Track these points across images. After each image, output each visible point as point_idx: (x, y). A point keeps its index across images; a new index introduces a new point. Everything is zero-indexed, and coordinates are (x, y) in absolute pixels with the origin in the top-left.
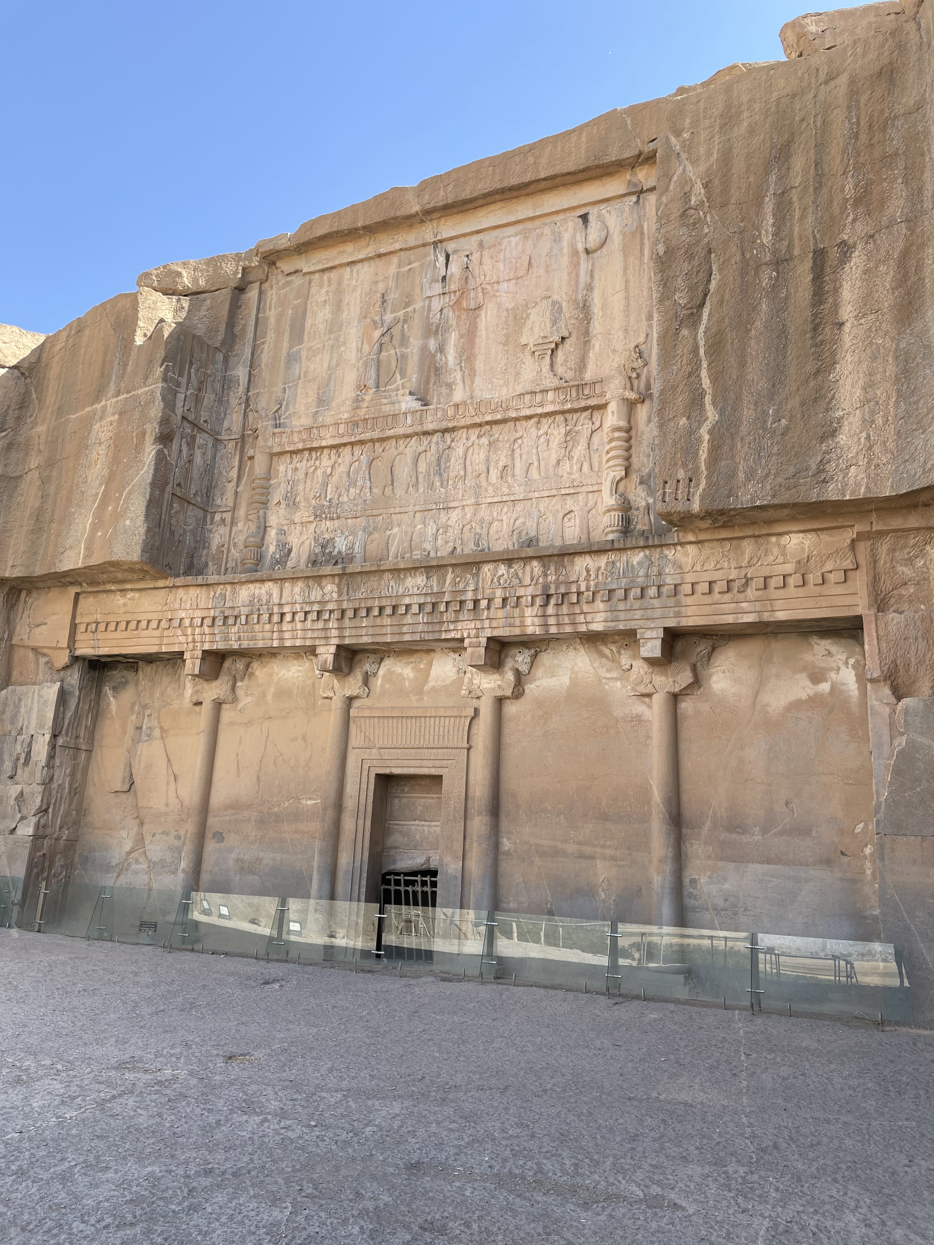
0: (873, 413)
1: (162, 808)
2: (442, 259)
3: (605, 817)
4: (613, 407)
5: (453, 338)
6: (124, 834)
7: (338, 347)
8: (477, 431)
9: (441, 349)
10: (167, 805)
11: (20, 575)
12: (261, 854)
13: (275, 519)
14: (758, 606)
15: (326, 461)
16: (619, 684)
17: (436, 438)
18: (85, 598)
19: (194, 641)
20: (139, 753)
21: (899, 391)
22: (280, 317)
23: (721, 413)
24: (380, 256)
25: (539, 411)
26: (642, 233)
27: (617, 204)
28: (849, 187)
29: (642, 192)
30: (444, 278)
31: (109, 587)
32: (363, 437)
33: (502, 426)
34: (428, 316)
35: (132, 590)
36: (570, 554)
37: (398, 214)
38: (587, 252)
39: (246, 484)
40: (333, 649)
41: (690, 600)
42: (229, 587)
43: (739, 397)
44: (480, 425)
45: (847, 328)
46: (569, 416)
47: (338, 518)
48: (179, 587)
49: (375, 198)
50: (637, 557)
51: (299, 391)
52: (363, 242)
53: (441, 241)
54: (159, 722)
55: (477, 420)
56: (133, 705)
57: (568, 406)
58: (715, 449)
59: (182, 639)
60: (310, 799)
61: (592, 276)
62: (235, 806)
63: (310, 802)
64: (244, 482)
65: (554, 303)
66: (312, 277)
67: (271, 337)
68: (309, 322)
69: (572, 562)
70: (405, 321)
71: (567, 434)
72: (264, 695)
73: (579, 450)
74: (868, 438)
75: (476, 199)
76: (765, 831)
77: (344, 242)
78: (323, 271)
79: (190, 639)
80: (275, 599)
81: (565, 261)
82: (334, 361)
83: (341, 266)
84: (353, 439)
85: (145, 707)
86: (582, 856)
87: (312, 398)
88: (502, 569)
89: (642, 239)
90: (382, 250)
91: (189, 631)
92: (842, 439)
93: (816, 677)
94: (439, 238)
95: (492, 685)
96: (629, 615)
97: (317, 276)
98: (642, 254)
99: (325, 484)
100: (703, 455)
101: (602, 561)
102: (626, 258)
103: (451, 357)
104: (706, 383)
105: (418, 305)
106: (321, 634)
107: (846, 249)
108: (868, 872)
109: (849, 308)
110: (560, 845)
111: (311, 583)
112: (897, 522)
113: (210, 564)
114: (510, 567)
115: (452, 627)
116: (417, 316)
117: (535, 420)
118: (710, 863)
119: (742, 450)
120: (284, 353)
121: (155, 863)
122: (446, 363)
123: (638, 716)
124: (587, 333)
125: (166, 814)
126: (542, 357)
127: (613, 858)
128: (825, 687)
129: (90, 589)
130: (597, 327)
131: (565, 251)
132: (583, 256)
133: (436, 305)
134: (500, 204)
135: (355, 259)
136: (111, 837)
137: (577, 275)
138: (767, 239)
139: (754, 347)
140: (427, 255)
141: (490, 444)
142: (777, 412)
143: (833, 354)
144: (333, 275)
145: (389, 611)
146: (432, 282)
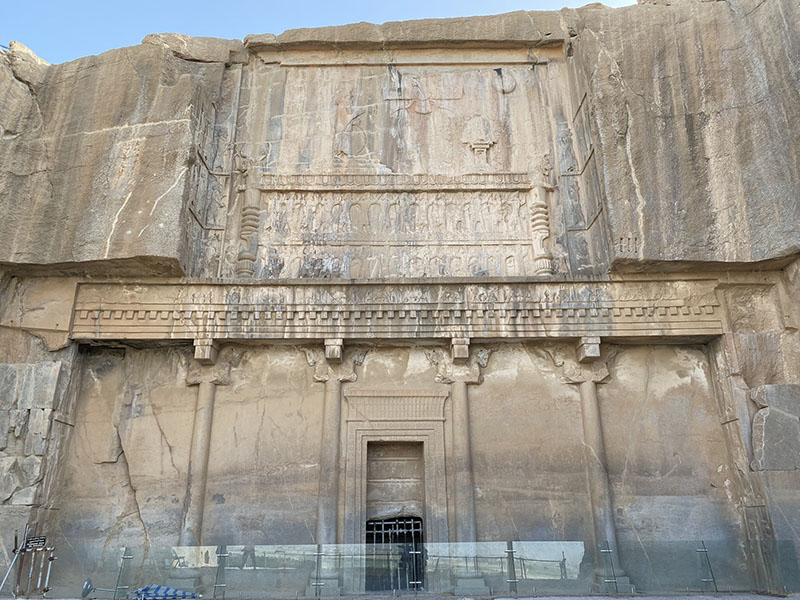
0: (734, 213)
1: (158, 476)
2: (395, 77)
3: (552, 469)
4: (536, 191)
5: (409, 132)
6: (114, 501)
7: (315, 121)
8: (435, 195)
9: (401, 136)
10: (162, 473)
11: (26, 262)
12: (263, 512)
13: (267, 239)
14: (662, 326)
15: (311, 201)
16: (554, 376)
17: (403, 195)
18: (87, 289)
19: (205, 331)
20: (128, 427)
21: (747, 202)
22: (260, 93)
23: (647, 200)
24: (346, 65)
25: (483, 187)
26: (539, 89)
27: (520, 67)
28: (702, 83)
29: (535, 64)
30: (399, 90)
31: (115, 280)
32: (344, 188)
33: (453, 194)
34: (388, 112)
35: (140, 285)
36: (532, 283)
37: (368, 39)
38: (504, 92)
39: (236, 210)
40: (340, 342)
41: (617, 320)
42: (242, 289)
43: (656, 192)
44: (437, 191)
45: (712, 161)
46: (503, 194)
47: (325, 245)
48: (191, 285)
49: (349, 25)
50: (581, 289)
51: (282, 148)
52: (333, 54)
53: (394, 65)
54: (150, 401)
55: (436, 187)
56: (122, 385)
57: (504, 187)
58: (647, 222)
59: (194, 329)
60: (308, 463)
61: (508, 108)
62: (234, 471)
63: (307, 466)
64: (233, 209)
65: (484, 120)
66: (288, 69)
67: (253, 104)
68: (287, 99)
69: (535, 290)
70: (370, 113)
71: (502, 205)
72: (258, 378)
73: (512, 217)
74: (733, 227)
75: (427, 42)
76: (663, 474)
77: (317, 50)
78: (298, 66)
79: (201, 329)
80: (289, 300)
81: (488, 95)
82: (312, 131)
83: (313, 66)
84: (335, 188)
85: (134, 387)
86: (538, 498)
87: (294, 154)
88: (481, 290)
89: (539, 92)
90: (349, 62)
91: (201, 322)
92: (718, 225)
93: (682, 374)
94: (394, 62)
95: (463, 374)
96: (577, 327)
97: (292, 69)
98: (540, 101)
99: (311, 219)
100: (641, 225)
101: (557, 289)
102: (530, 101)
103: (409, 142)
104: (635, 181)
105: (379, 104)
106: (329, 330)
107: (705, 118)
108: (730, 497)
109: (711, 151)
110: (520, 491)
111: (321, 289)
112: (741, 280)
113: (206, 270)
114: (487, 288)
115: (442, 329)
116: (379, 110)
117: (477, 193)
118: (630, 497)
119: (663, 226)
120: (266, 118)
121: (150, 525)
122: (405, 146)
123: (569, 397)
124: (508, 142)
125: (161, 481)
126: (480, 152)
127: (561, 498)
128: (687, 380)
129: (94, 281)
130: (515, 139)
131: (487, 88)
132: (500, 95)
133: (395, 106)
134: (440, 50)
135: (326, 63)
136: (98, 504)
137: (498, 105)
138: (658, 103)
139: (660, 164)
140: (384, 72)
141: (446, 205)
142: (679, 205)
143: (706, 176)
144: (306, 70)
145: (391, 314)
146: (390, 90)
